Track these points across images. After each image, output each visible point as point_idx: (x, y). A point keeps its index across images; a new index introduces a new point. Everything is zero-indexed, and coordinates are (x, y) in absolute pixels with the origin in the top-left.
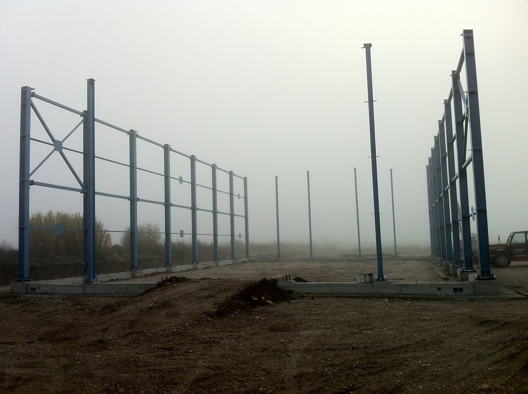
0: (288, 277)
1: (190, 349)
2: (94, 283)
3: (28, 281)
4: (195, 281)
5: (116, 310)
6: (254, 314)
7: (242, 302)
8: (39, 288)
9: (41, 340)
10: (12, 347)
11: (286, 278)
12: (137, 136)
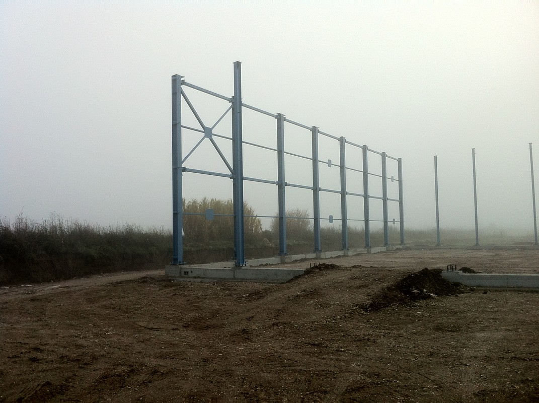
0: (454, 267)
1: (341, 347)
2: (243, 268)
3: (182, 264)
4: (346, 269)
5: (263, 297)
6: (416, 309)
7: (401, 294)
8: (192, 272)
9: (186, 326)
10: (157, 333)
11: (452, 268)
12: (285, 119)
